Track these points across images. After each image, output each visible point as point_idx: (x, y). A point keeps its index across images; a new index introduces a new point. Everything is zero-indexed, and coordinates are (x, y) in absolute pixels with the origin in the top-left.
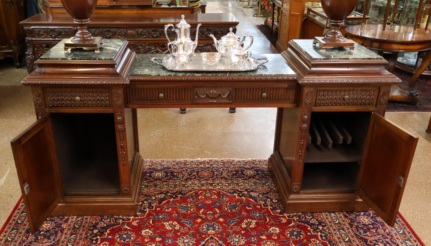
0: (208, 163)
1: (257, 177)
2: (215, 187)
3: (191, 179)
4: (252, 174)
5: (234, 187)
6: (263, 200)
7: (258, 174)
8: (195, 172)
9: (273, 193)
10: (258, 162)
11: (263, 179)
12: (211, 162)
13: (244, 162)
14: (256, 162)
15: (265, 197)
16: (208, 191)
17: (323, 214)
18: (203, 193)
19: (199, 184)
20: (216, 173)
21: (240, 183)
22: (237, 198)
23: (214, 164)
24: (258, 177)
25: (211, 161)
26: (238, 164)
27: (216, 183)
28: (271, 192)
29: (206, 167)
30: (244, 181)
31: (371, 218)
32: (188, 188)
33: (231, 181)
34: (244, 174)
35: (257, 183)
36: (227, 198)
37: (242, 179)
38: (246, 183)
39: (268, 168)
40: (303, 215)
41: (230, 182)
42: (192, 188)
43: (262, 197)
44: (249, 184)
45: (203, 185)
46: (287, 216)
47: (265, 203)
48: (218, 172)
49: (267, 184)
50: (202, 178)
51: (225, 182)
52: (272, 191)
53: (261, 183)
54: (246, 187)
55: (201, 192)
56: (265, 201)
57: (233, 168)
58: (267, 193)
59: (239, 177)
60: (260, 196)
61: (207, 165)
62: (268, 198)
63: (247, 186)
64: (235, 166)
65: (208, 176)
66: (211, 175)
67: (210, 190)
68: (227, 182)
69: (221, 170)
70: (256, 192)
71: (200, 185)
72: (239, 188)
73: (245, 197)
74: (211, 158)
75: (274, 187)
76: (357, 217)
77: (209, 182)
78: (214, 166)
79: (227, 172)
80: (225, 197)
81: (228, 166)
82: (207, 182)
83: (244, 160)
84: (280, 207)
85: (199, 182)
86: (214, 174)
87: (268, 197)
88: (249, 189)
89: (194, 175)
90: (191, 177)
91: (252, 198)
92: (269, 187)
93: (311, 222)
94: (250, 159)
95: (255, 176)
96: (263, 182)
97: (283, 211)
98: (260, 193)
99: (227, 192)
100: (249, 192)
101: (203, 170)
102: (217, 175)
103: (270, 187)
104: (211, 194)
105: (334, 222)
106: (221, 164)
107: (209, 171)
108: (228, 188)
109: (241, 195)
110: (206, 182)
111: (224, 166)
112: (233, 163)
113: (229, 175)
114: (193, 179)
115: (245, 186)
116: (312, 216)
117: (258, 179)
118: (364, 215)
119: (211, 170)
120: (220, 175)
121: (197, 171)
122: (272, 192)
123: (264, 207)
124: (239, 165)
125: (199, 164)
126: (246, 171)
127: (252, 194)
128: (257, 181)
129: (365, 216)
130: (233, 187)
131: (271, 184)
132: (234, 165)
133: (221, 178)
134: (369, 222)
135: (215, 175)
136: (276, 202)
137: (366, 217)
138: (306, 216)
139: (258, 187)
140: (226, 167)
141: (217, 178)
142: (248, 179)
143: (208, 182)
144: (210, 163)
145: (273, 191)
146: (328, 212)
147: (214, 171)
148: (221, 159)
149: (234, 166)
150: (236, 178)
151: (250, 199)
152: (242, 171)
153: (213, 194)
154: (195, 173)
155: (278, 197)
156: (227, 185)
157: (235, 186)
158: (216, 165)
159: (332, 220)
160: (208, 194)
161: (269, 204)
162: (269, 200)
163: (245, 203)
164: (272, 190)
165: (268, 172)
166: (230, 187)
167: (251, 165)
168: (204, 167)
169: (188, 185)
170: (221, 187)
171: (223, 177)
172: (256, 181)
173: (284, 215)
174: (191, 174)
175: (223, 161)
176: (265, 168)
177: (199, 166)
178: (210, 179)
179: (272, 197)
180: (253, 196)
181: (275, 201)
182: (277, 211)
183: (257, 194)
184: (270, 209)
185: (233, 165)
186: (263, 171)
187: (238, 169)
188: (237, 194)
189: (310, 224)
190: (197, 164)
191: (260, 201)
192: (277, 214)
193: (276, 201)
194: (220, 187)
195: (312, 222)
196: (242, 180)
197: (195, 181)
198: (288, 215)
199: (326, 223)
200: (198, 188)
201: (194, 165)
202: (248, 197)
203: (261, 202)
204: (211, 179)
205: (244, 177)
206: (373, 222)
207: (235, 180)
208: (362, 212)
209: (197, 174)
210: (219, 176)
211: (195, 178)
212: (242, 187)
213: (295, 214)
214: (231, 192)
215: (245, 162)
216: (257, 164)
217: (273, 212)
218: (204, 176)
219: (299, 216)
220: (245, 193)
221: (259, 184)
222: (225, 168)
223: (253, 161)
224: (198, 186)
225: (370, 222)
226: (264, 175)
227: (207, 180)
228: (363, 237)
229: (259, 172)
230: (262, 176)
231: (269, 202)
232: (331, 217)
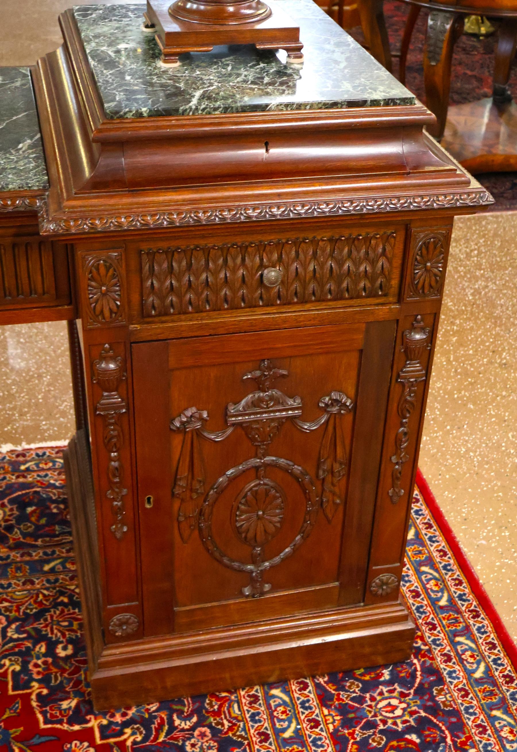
6: (19, 654)
7: (22, 519)
9: (62, 611)
10: (33, 460)
11: (39, 542)
14: (26, 463)
15: (29, 638)
17: (242, 693)
28: (56, 605)
31: (417, 692)
39: (68, 485)
40: (164, 714)
43: (15, 636)
46: (101, 727)
47: (25, 665)
49: (47, 568)
52: (61, 598)
53: (27, 563)
58: (40, 615)
60: (11, 633)
62: (39, 638)
75: (71, 579)
76: (368, 696)
84: (77, 683)
87: (38, 631)
92: (52, 578)
93: (188, 749)
94: (4, 449)
95: (9, 528)
96: (37, 555)
97: (89, 701)
98: (13, 614)
103: (57, 580)
105: (278, 732)
116: (198, 711)
117: (18, 546)
122: (62, 603)
128: (12, 554)
129: (396, 685)
131: (63, 563)
136: (67, 658)
137: (399, 690)
138: (175, 716)
139: (9, 586)
145: (66, 600)
146: (262, 684)
155: (81, 626)
159: (274, 724)
161: (39, 673)
162: (43, 650)
164: (64, 594)
165: (62, 506)
167: (4, 479)
172: (8, 558)
173: (89, 725)
176: (56, 488)
179: (55, 635)
181: (62, 654)
182: (65, 705)
184: (39, 695)
186: (42, 503)
191: (5, 657)
192: (61, 722)
193: (70, 651)
195: (193, 746)
198: (105, 722)
199: (249, 744)
203: (8, 664)
206: (423, 714)
208: (386, 666)
213: (131, 713)
216: (28, 470)
217: (44, 713)
219: (146, 723)
221: (18, 569)
223: (18, 456)
225: (411, 714)
226: (43, 521)
229: (29, 510)
230: (38, 527)
231: (39, 662)
232: (269, 707)
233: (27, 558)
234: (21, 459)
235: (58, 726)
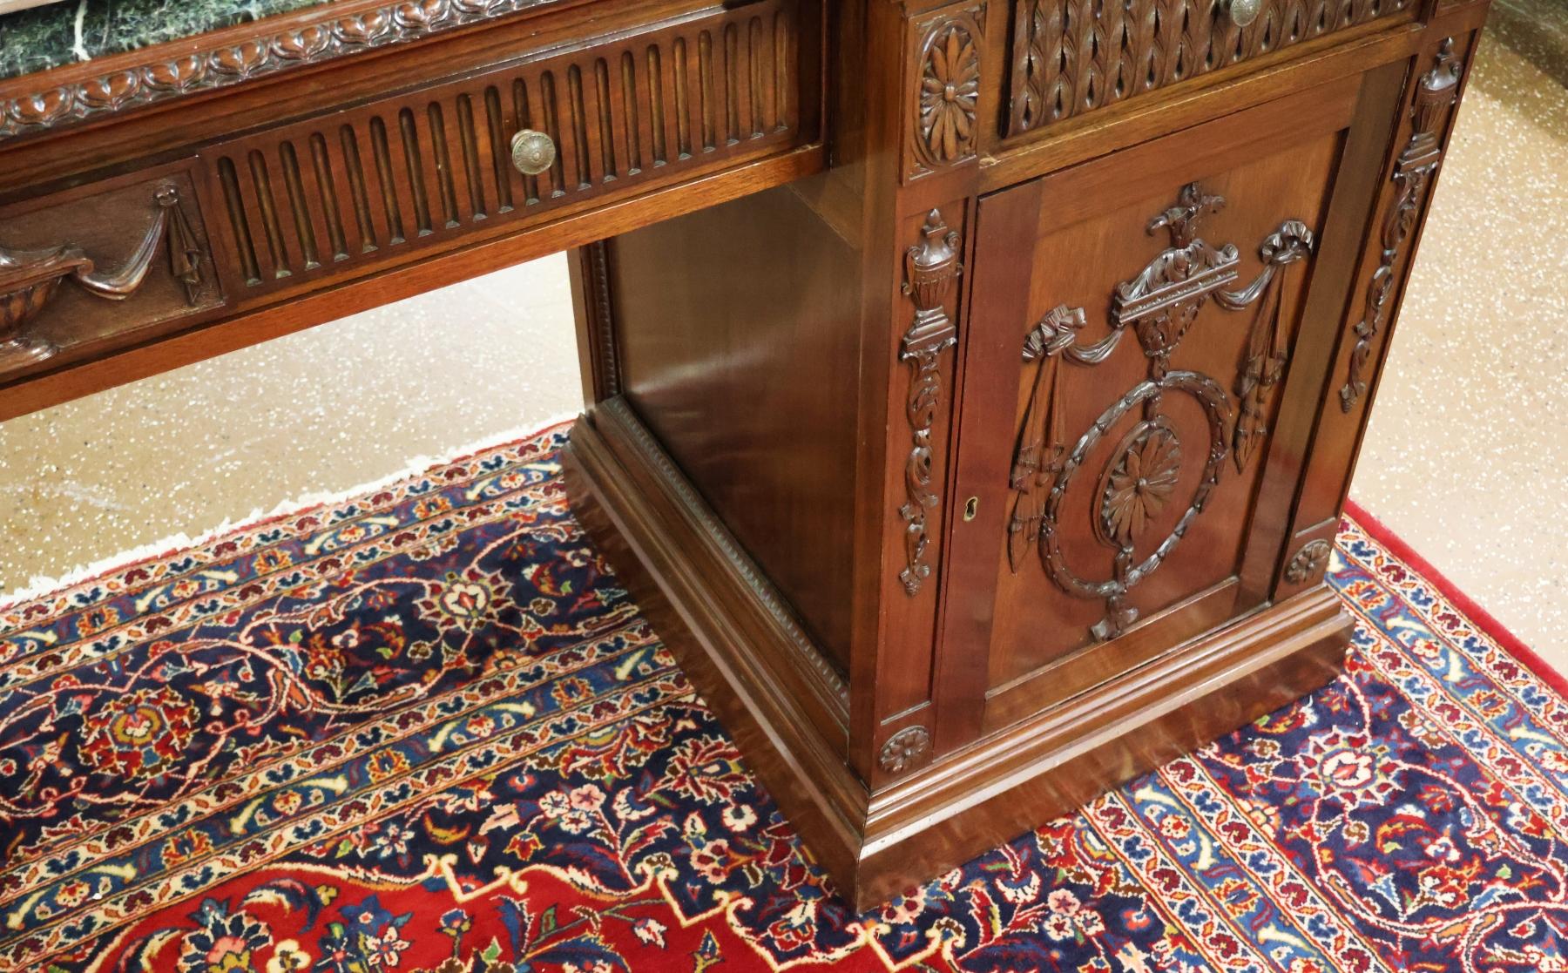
0: (124, 606)
1: (529, 627)
2: (260, 850)
3: (31, 829)
4: (481, 603)
5: (404, 791)
6: (660, 846)
7: (525, 592)
8: (47, 737)
9: (696, 749)
10: (482, 477)
11: (581, 629)
12: (141, 593)
13: (384, 505)
14: (472, 485)
15: (661, 812)
16: (213, 916)
17: (1090, 810)
18: (174, 949)
19: (118, 860)
20: (214, 689)
21: (433, 731)
22: (461, 897)
23: (177, 603)
24: (535, 626)
25: (138, 583)
26: (350, 546)
27: (247, 802)
28: (679, 739)
29: (121, 658)
30: (449, 699)
31: (1375, 731)
32: (35, 946)
33: (362, 739)
34: (428, 631)
35: (549, 685)
36: (392, 932)
37: (433, 678)
38: (477, 716)
39: (575, 511)
40: (978, 886)
41: (350, 748)
42: (71, 932)
43: (635, 816)
44: (496, 715)
45: (148, 860)
46: (883, 940)
47: (682, 863)
48: (235, 678)
49: (622, 673)
50: (117, 786)
51: (319, 757)
52: (681, 725)
53: (580, 673)
54: (489, 757)
55: (155, 945)
56: (673, 844)
57: (327, 594)
58: (658, 764)
59: (400, 671)
60: (622, 811)
61: (120, 626)
62: (681, 808)
63: (493, 747)
64: (336, 564)
65: (165, 745)
66: (181, 728)
67: (229, 894)
68: (330, 761)
69: (244, 642)
70: (576, 780)
71: (129, 872)
72: (442, 782)
73: (515, 866)
74: (129, 544)
75: (679, 682)
76: (1298, 758)
77: (192, 806)
78: (179, 620)
79: (294, 648)
80: (369, 930)
81: (286, 591)
82: (172, 812)
83: (375, 487)
84: (797, 872)
85: (111, 842)
86: (204, 702)
87: (672, 795)
88: (517, 771)
89: (50, 776)
90: (23, 803)
91: (575, 849)
92: (643, 690)
93: (1054, 936)
94: (418, 465)
95: (510, 616)
96: (591, 655)
97: (835, 901)
98: (608, 776)
99: (371, 862)
100: (527, 800)
101: (107, 696)
102: (230, 704)
103: (654, 693)
104: (252, 938)
105: (1188, 862)
106: (224, 585)
107: (155, 685)
108: (357, 818)
109: (477, 853)
110: (167, 821)
111: (253, 599)
112: (311, 549)
113: (321, 672)
114: (51, 822)
115: (478, 752)
116: (1033, 864)
117: (544, 647)
118: (1323, 726)
119: (168, 673)
120: (252, 697)
121: (60, 726)
122: (686, 733)
123: (689, 913)
124: (361, 549)
125: (50, 637)
126: (436, 590)
127: (553, 807)
128: (544, 663)
129: (1335, 729)
130: (394, 789)
131: (648, 657)
132: (327, 560)
133: (271, 728)
134: (1381, 779)
135: (217, 711)
136: (752, 831)
137: (1343, 735)
138: (999, 882)
139: (571, 724)
140: (269, 603)
141: (243, 737)
142: (478, 672)
143: (183, 811)
144: (142, 605)
145: (691, 725)
146: (1116, 786)
147: (191, 678)
148: (208, 534)
149: (332, 572)
150: (382, 691)
151: (557, 872)
152: (404, 601)
153: (263, 932)
154: (51, 753)
155: (746, 765)
156: (339, 784)
157: (402, 774)
158: (193, 611)
159: (1172, 852)
160: (224, 945)
161: (716, 872)
162: (701, 828)
163: (537, 923)
164: (679, 715)
165: (586, 552)
166: (375, 799)
167: (448, 524)
168: (105, 664)
169: (25, 908)
170: (305, 825)
171: (281, 719)
172: (539, 672)
173: (860, 942)
174: (23, 773)
175: (232, 547)
176: (555, 519)
177: (57, 660)
178: (184, 771)
179: (707, 795)
180: (574, 829)
181: (740, 826)
182: (796, 917)
183: (587, 798)
184: (739, 912)
185: (323, 568)
186: (547, 554)
187: (366, 594)
188: (452, 858)
189: (1056, 954)
190: (43, 646)
191: (637, 859)
192: (805, 951)
193: (750, 817)
194: (300, 833)
195: (1059, 927)
196: (433, 693)
197: (79, 838)
198: (885, 929)
199: (1150, 898)
200: (121, 908)
201: (15, 660)
202: (538, 858)
203: (649, 870)
204: (194, 769)
205: (436, 663)
206: (1405, 766)
207: (388, 713)
208: (1302, 701)
209: (68, 755)
210: (254, 715)
211: (65, 809)
212: (460, 768)
213: (922, 897)
214: (395, 855)
215: (394, 511)
216: (482, 497)
217: (767, 943)
218: (131, 758)
219: (957, 909)
220: (506, 824)
221: (570, 689)
222: (273, 618)
223: (450, 475)
224: (119, 884)
225: (1387, 770)
226: (566, 588)
227: (166, 790)
228: (1415, 931)
229: (529, 572)
230: (564, 603)
231: (706, 851)
232: (1147, 823)
233: (575, 665)
234: (458, 479)
235: (805, 960)
